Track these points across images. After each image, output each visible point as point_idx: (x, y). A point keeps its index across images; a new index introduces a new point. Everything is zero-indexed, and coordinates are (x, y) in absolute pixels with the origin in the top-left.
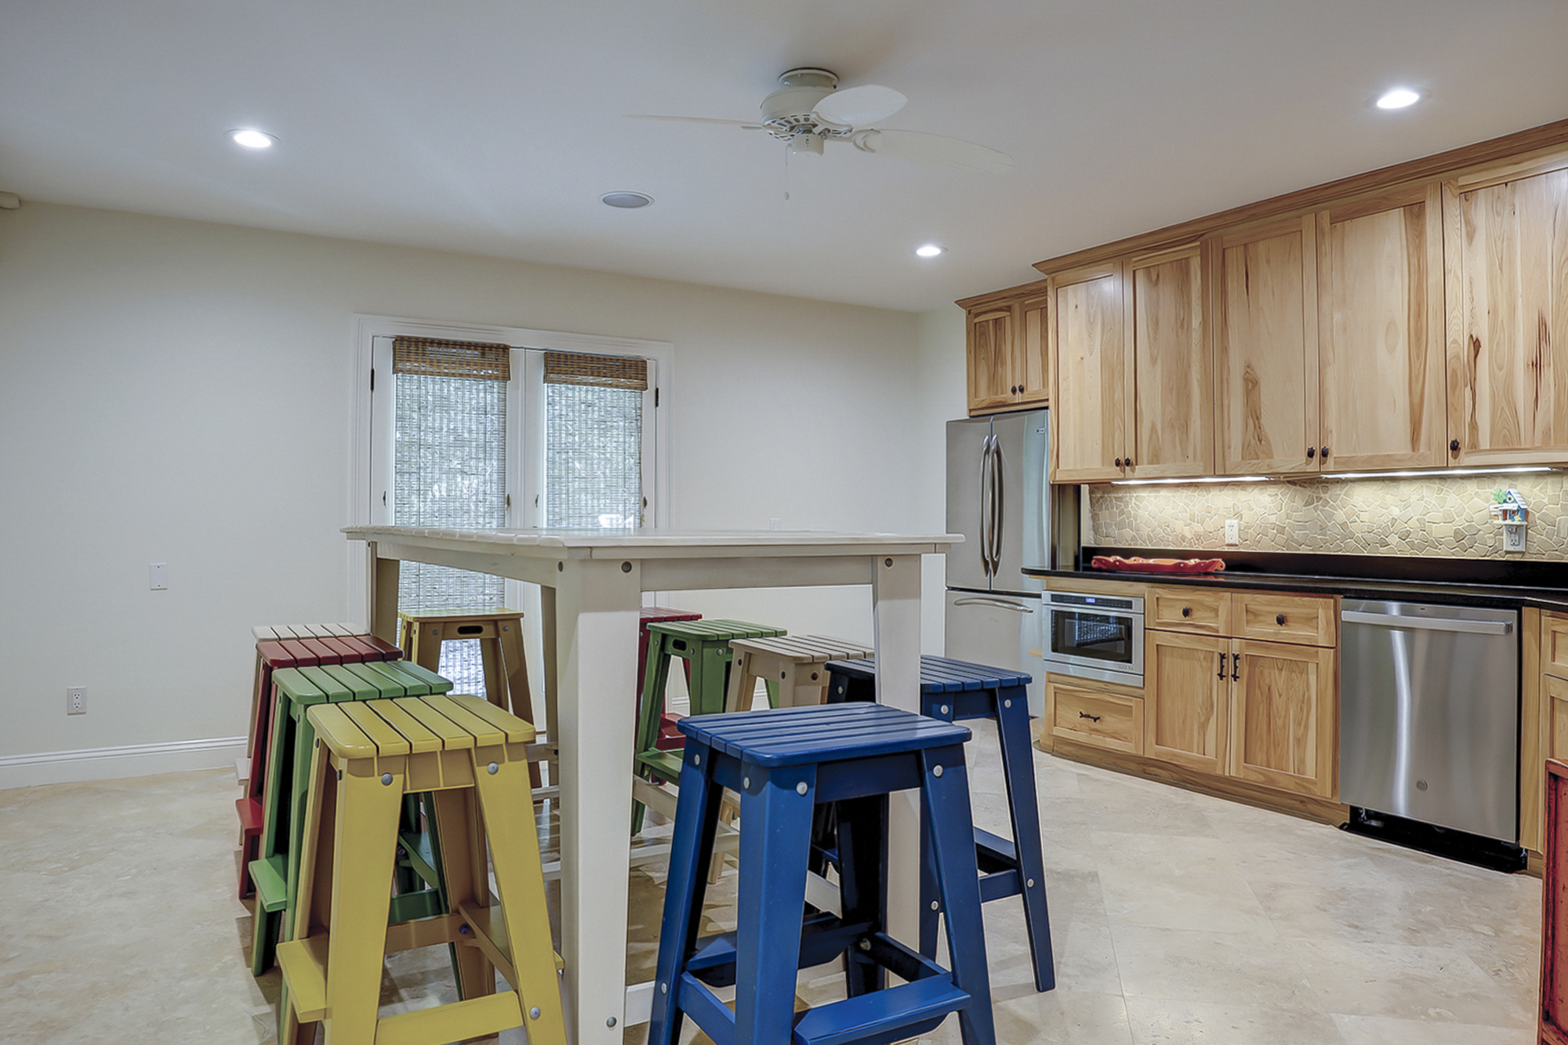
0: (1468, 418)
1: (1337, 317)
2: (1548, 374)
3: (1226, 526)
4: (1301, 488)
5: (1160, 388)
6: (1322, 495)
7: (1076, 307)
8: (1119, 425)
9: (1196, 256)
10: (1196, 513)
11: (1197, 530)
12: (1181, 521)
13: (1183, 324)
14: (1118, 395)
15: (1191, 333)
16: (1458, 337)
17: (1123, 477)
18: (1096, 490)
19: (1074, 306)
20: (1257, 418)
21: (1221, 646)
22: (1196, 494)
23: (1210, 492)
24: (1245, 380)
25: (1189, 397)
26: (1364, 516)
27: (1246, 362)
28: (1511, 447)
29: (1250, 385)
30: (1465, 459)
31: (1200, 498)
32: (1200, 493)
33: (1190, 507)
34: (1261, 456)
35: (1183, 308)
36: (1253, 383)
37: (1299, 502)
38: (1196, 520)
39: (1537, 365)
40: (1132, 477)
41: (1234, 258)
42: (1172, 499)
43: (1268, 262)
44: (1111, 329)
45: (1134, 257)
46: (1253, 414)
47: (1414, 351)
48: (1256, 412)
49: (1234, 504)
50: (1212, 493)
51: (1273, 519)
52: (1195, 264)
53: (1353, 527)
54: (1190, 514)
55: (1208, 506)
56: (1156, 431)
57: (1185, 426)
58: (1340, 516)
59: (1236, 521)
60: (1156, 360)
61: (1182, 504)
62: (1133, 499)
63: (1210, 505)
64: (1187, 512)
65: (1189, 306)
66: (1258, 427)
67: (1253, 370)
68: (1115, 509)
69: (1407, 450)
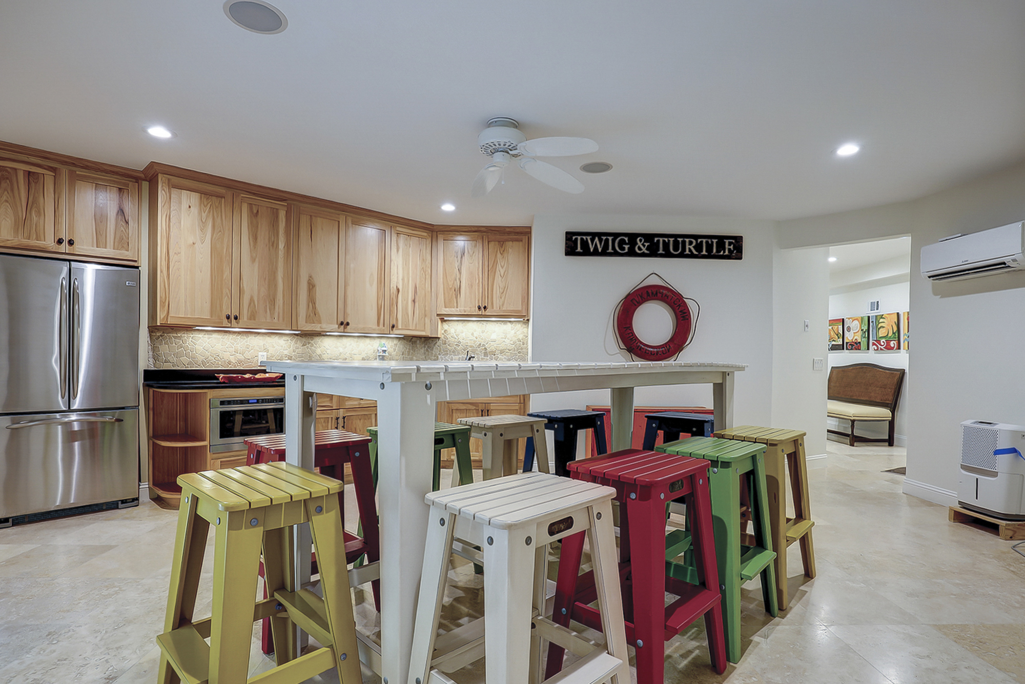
0: (395, 317)
1: (352, 266)
2: (417, 304)
3: (259, 356)
4: (301, 338)
5: (257, 277)
6: (311, 341)
7: (190, 207)
8: (227, 293)
9: (283, 210)
10: (239, 348)
11: (239, 358)
12: (228, 353)
13: (274, 245)
14: (227, 273)
15: (278, 251)
16: (393, 285)
17: (230, 326)
18: (156, 331)
19: (188, 207)
20: (314, 303)
21: (334, 414)
22: (239, 337)
23: (248, 337)
24: (308, 283)
25: (276, 286)
26: (328, 351)
27: (309, 274)
28: (408, 328)
29: (311, 287)
30: (395, 331)
31: (242, 340)
32: (242, 337)
33: (235, 345)
34: (315, 322)
35: (274, 235)
36: (312, 286)
37: (299, 344)
38: (239, 352)
39: (414, 301)
40: (236, 326)
41: (304, 220)
42: (222, 339)
43: (322, 229)
44: (220, 231)
45: (243, 194)
46: (312, 300)
47: (379, 289)
48: (314, 300)
49: (264, 344)
50: (250, 338)
51: (286, 352)
52: (282, 214)
53: (324, 356)
54: (235, 349)
55: (247, 345)
56: (254, 301)
57: (273, 301)
58: (319, 351)
59: (265, 353)
60: (255, 260)
61: (229, 343)
62: (191, 338)
63: (248, 344)
64: (232, 348)
65: (278, 236)
66: (314, 308)
67: (312, 279)
68: (174, 344)
69: (375, 327)
